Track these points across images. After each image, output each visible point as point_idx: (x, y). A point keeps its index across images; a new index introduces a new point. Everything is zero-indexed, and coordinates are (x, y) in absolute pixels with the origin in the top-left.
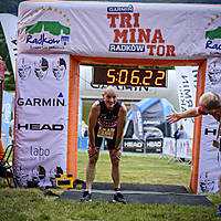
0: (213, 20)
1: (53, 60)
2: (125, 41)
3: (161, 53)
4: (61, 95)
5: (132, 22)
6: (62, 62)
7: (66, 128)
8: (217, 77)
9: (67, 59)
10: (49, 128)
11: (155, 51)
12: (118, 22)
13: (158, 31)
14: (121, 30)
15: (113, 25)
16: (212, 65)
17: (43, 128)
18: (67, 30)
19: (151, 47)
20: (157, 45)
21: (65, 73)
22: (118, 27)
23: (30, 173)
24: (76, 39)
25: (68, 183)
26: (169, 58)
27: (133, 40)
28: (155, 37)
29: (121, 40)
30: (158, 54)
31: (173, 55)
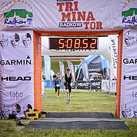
0: (126, 4)
1: (22, 35)
2: (69, 20)
3: (93, 27)
4: (28, 57)
5: (73, 7)
6: (28, 36)
7: (32, 79)
8: (130, 41)
9: (32, 33)
10: (22, 79)
11: (89, 26)
12: (64, 7)
13: (90, 13)
14: (66, 13)
15: (61, 10)
16: (127, 34)
17: (18, 79)
18: (31, 15)
19: (86, 24)
20: (90, 22)
21: (31, 43)
22: (64, 11)
23: (10, 109)
24: (37, 20)
25: (34, 115)
26: (98, 30)
27: (74, 19)
28: (89, 17)
29: (66, 20)
30: (91, 28)
31: (101, 28)
